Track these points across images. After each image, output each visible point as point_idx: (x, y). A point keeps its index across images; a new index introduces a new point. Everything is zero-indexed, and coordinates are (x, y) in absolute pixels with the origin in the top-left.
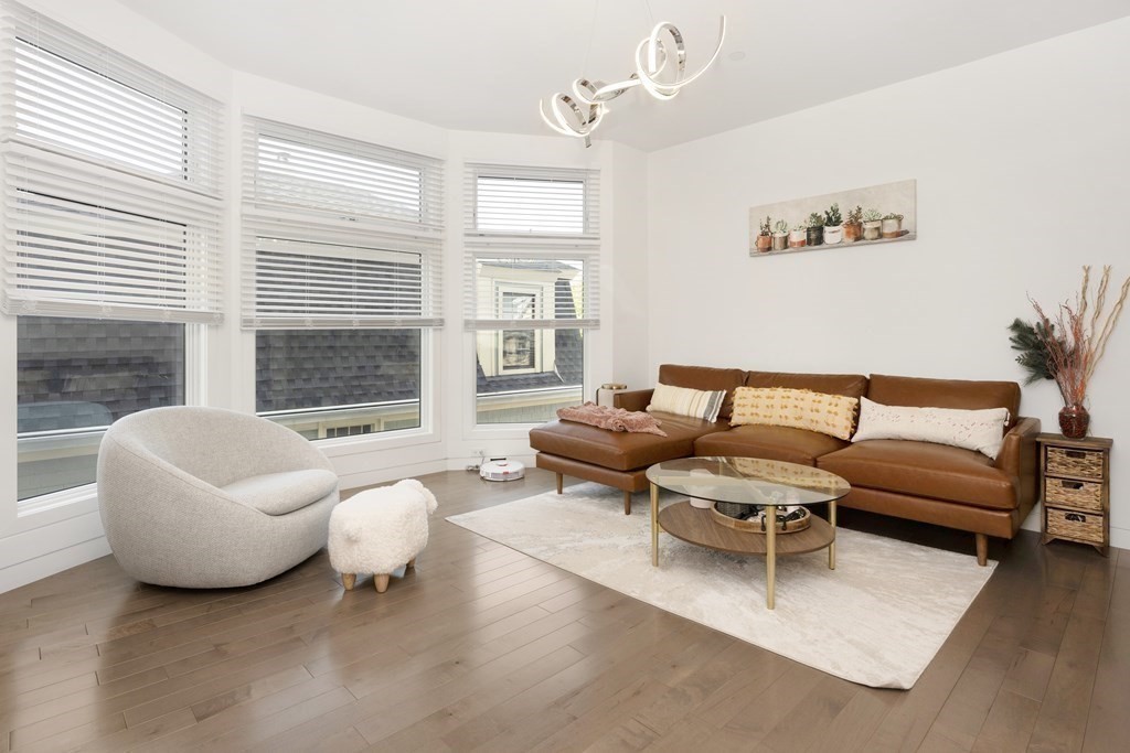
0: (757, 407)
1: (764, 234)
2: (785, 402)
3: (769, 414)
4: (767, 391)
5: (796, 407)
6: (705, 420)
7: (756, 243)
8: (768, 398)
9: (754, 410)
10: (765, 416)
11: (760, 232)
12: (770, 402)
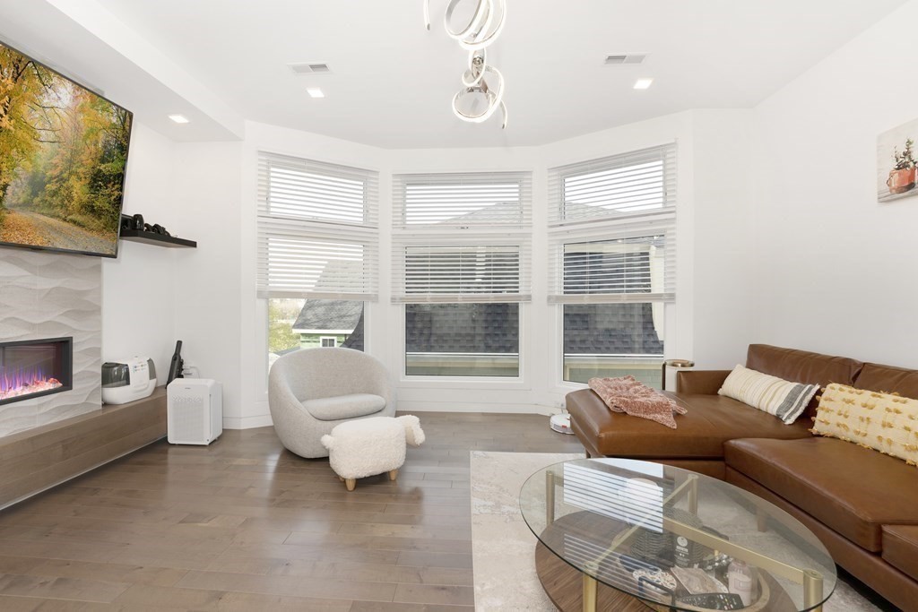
0: (846, 417)
1: (901, 167)
2: (890, 418)
3: (863, 431)
4: (867, 395)
5: (907, 429)
6: (778, 418)
7: (889, 183)
8: (865, 406)
9: (841, 420)
10: (858, 433)
11: (895, 165)
12: (866, 413)
